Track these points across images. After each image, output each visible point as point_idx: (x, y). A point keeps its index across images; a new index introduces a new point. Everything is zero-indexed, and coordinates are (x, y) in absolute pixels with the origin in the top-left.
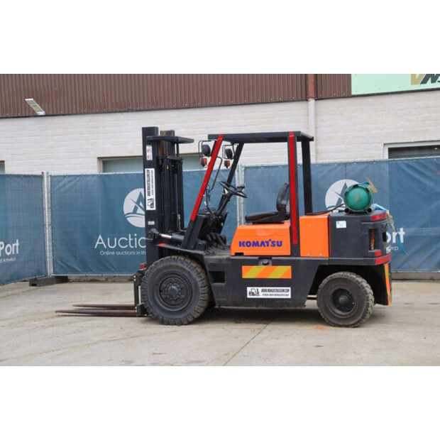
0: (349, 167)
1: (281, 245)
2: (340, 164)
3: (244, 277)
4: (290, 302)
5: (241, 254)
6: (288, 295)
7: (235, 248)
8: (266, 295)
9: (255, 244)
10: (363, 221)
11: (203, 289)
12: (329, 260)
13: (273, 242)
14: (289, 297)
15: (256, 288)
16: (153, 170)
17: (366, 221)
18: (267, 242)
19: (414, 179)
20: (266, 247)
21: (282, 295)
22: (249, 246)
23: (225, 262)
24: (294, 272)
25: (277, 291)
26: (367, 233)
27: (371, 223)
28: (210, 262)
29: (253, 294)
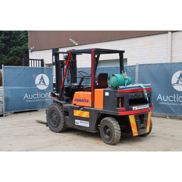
1: (88, 102)
3: (74, 115)
4: (89, 129)
5: (76, 104)
6: (88, 125)
7: (74, 102)
8: (81, 124)
9: (80, 100)
10: (115, 93)
11: (63, 118)
12: (102, 111)
13: (86, 100)
14: (88, 126)
15: (78, 120)
16: (55, 66)
17: (116, 93)
18: (84, 100)
20: (83, 102)
21: (86, 125)
22: (78, 101)
23: (69, 107)
24: (90, 114)
25: (85, 123)
26: (116, 99)
27: (118, 94)
28: (64, 107)
29: (77, 123)
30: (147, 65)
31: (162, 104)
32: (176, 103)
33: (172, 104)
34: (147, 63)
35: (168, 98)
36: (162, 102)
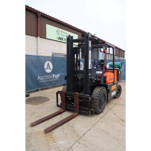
0: (49, 58)
2: (47, 57)
19: (60, 62)
22: (110, 80)
30: (30, 55)
31: (40, 82)
32: (47, 80)
33: (45, 81)
34: (29, 54)
35: (43, 78)
36: (40, 81)
